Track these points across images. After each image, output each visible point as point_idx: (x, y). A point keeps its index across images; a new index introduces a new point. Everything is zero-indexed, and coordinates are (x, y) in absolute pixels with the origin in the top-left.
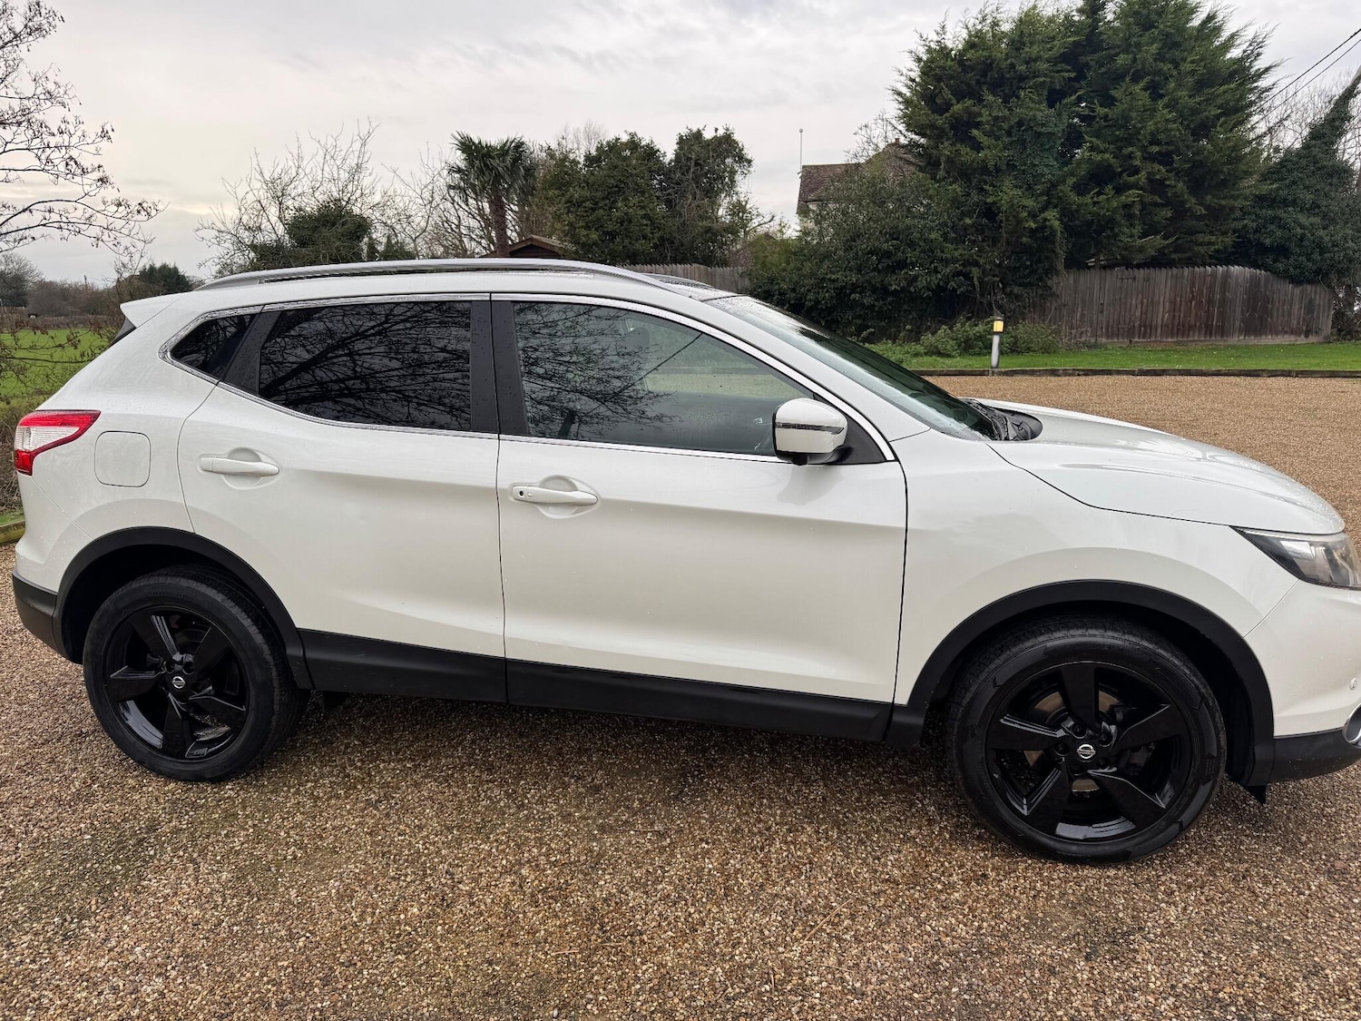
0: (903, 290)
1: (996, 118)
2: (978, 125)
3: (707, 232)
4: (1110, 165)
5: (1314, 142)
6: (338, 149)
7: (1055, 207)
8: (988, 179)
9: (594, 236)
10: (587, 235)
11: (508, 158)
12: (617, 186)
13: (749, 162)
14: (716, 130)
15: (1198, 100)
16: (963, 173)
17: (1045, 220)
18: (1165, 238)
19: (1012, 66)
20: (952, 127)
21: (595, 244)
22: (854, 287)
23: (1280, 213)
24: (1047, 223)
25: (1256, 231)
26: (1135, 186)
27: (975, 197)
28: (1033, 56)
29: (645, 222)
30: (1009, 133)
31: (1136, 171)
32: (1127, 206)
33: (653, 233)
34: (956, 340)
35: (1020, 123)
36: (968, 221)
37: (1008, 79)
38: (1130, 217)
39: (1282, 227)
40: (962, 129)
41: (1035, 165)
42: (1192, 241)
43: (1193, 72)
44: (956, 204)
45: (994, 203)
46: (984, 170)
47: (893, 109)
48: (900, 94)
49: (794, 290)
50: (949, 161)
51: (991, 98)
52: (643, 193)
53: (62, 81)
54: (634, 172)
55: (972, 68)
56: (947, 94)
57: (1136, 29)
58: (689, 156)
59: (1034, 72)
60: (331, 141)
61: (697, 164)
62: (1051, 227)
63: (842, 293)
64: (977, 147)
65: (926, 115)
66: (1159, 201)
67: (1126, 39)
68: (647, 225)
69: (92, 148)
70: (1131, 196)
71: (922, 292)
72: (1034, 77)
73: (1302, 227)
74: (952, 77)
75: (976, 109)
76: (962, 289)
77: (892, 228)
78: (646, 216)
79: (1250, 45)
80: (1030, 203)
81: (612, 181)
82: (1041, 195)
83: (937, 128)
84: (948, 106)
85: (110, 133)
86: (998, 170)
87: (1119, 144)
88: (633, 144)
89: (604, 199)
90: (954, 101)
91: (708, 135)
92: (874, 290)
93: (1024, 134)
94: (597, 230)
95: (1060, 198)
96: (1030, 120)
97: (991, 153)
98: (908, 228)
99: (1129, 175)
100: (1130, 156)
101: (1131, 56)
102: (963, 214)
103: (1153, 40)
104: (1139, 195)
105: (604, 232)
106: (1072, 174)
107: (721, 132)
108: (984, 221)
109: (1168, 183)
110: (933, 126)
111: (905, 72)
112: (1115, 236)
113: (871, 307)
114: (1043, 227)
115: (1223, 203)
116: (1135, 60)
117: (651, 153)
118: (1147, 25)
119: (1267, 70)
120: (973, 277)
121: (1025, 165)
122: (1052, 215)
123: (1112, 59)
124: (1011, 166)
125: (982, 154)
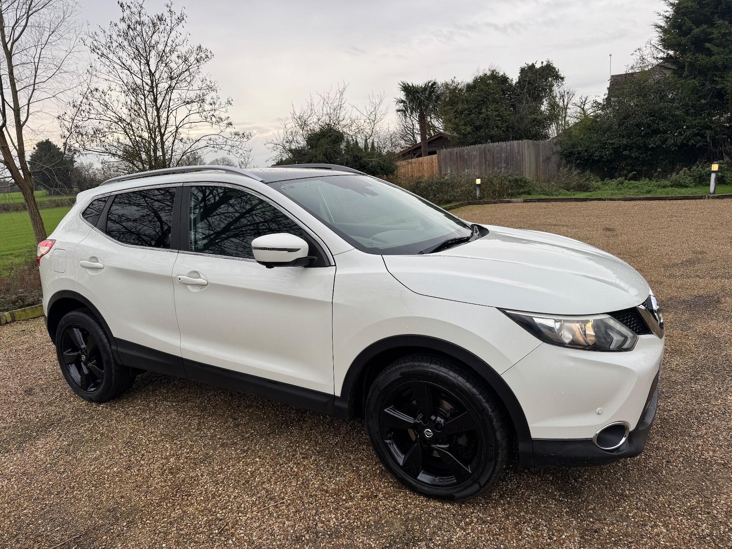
0: (658, 147)
2: (710, 40)
3: (534, 121)
6: (330, 99)
8: (718, 73)
9: (469, 129)
10: (465, 129)
11: (427, 92)
12: (483, 100)
13: (562, 78)
14: (542, 63)
16: (701, 71)
20: (693, 43)
21: (469, 133)
22: (626, 147)
27: (709, 86)
29: (498, 118)
33: (502, 124)
34: (693, 176)
36: (704, 101)
40: (699, 44)
44: (694, 90)
45: (723, 88)
46: (715, 68)
47: (655, 37)
48: (660, 27)
49: (586, 151)
50: (691, 65)
51: (721, 22)
52: (497, 103)
53: (213, 80)
54: (492, 92)
55: (708, 5)
56: (689, 23)
58: (525, 79)
60: (326, 95)
61: (529, 83)
63: (617, 151)
64: (710, 53)
65: (675, 38)
68: (499, 120)
69: (224, 110)
71: (671, 147)
74: (693, 12)
75: (709, 30)
76: (699, 144)
78: (498, 115)
81: (480, 98)
83: (682, 45)
84: (691, 30)
85: (231, 101)
86: (725, 67)
88: (494, 76)
89: (475, 108)
90: (694, 27)
91: (538, 66)
92: (639, 148)
94: (470, 125)
97: (720, 57)
98: (660, 109)
102: (700, 97)
105: (475, 127)
107: (545, 64)
110: (679, 45)
111: (662, 13)
113: (637, 158)
117: (504, 79)
120: (706, 136)
125: (713, 58)
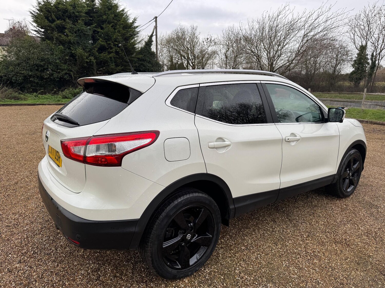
0: (48, 78)
1: (71, 27)
2: (66, 28)
4: (105, 46)
5: (147, 46)
7: (92, 56)
8: (71, 45)
15: (125, 32)
16: (62, 43)
17: (91, 59)
18: (121, 67)
19: (74, 13)
20: (57, 28)
22: (30, 76)
23: (143, 63)
24: (91, 60)
25: (138, 67)
26: (112, 52)
27: (68, 51)
28: (80, 11)
30: (76, 33)
31: (111, 48)
32: (111, 58)
34: (71, 94)
35: (79, 30)
36: (67, 58)
37: (73, 16)
38: (111, 60)
39: (144, 66)
40: (61, 29)
41: (85, 43)
42: (126, 68)
43: (122, 24)
44: (62, 52)
45: (74, 53)
46: (70, 42)
48: (32, 14)
49: (5, 76)
50: (57, 38)
51: (68, 21)
55: (60, 10)
56: (53, 17)
57: (107, 9)
59: (81, 16)
62: (93, 62)
63: (26, 78)
64: (67, 36)
65: (47, 23)
66: (118, 57)
67: (105, 11)
70: (111, 55)
71: (56, 79)
72: (81, 17)
73: (149, 67)
74: (54, 12)
75: (64, 23)
76: (68, 78)
77: (42, 58)
79: (134, 20)
80: (86, 54)
82: (88, 52)
83: (51, 27)
86: (74, 43)
87: (106, 40)
92: (38, 77)
93: (80, 33)
95: (93, 53)
96: (82, 30)
97: (72, 38)
99: (110, 49)
100: (109, 44)
101: (106, 17)
102: (65, 56)
103: (111, 13)
104: (114, 55)
106: (96, 47)
108: (71, 58)
109: (120, 52)
111: (35, 7)
112: (108, 66)
113: (37, 83)
114: (90, 62)
115: (132, 59)
116: (107, 18)
118: (109, 9)
119: (137, 27)
120: (72, 75)
121: (82, 43)
122: (92, 58)
123: (101, 16)
124: (78, 43)
125: (69, 38)
